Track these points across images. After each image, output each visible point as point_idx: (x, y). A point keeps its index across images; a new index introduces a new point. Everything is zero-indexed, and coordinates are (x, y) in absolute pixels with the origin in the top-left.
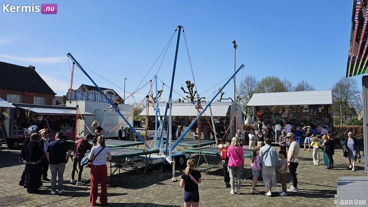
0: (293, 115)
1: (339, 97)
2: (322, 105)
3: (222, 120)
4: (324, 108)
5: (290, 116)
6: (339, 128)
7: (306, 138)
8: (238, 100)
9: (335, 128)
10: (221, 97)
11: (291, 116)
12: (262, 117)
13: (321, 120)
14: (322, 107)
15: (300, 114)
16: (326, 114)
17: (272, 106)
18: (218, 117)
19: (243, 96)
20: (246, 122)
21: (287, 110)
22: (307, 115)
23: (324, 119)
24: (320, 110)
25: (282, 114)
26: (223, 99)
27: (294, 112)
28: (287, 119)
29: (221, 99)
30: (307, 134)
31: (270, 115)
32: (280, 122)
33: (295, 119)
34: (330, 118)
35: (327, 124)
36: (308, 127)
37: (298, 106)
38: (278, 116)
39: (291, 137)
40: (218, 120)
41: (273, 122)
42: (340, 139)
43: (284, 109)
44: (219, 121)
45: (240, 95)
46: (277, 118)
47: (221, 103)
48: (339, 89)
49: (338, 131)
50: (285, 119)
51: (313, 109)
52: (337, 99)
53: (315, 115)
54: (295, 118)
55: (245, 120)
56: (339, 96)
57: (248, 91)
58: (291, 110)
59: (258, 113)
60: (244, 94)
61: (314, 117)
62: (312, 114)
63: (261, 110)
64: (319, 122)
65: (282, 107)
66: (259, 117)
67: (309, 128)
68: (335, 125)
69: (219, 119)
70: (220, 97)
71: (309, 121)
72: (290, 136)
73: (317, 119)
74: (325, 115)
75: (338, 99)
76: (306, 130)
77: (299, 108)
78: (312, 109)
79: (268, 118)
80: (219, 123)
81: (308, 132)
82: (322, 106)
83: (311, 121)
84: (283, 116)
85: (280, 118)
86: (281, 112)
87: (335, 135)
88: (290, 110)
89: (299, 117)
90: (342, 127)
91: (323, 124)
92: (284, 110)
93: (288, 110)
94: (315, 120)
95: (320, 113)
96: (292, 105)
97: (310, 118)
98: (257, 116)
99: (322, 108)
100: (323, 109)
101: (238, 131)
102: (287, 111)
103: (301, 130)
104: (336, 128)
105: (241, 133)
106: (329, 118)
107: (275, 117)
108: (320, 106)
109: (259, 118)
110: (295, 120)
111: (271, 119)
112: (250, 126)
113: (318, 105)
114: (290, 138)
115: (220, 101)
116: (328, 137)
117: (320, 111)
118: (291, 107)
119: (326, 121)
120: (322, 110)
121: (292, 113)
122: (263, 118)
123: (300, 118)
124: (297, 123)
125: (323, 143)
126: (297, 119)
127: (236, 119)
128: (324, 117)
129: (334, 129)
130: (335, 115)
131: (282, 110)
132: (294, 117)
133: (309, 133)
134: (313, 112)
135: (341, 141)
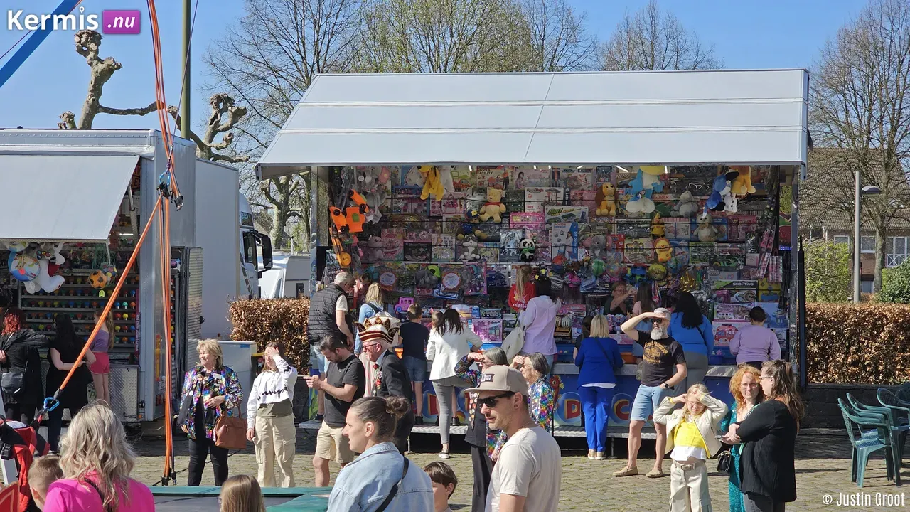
0: (571, 232)
1: (855, 122)
2: (743, 168)
3: (78, 272)
4: (753, 191)
5: (555, 242)
6: (841, 320)
7: (643, 390)
8: (226, 120)
9: (818, 320)
10: (97, 90)
11: (560, 238)
12: (369, 249)
13: (733, 269)
14: (744, 183)
15: (615, 228)
16: (766, 225)
17: (436, 168)
18: (54, 243)
19: (264, 95)
20: (270, 283)
21: (535, 196)
22: (656, 231)
23: (752, 258)
24: (728, 201)
25: (499, 224)
26: (106, 110)
27: (578, 210)
28: (532, 259)
29: (95, 108)
30: (647, 365)
31: (423, 235)
32: (489, 279)
33: (579, 265)
34: (786, 256)
35: (770, 297)
36: (654, 319)
37: (605, 170)
38: (479, 239)
39: (508, 394)
40: (53, 269)
41: (440, 281)
42: (841, 392)
43: (515, 194)
44: (59, 280)
45: (245, 88)
46: (469, 255)
47: (92, 137)
48: (854, 71)
49: (831, 337)
50: (524, 259)
51: (694, 192)
52: (845, 131)
53: (704, 233)
54: (582, 255)
55: (261, 265)
56: (853, 112)
57: (298, 58)
58: (561, 195)
59: (341, 221)
60: (271, 79)
61: (698, 248)
62: (683, 228)
63: (360, 199)
64: (722, 279)
65: (506, 181)
66: (349, 249)
67: (660, 320)
68: (817, 303)
69: (60, 260)
70: (87, 97)
71: (665, 276)
72: (505, 388)
73: (712, 260)
74: (759, 234)
75: (848, 130)
76: (645, 338)
77: (608, 188)
78: (686, 195)
79: (408, 250)
80: (61, 290)
81: (655, 353)
82: (741, 177)
83: (679, 272)
84: (510, 239)
85: (489, 252)
86: (494, 211)
87: (816, 366)
88: (553, 198)
89: (605, 249)
90: (855, 311)
91: (745, 297)
92: (513, 201)
93: (543, 196)
94: (704, 270)
95: (732, 221)
96: (571, 167)
97: (674, 253)
98: (335, 243)
99: (744, 193)
100: (749, 197)
101: (204, 347)
102: (536, 207)
103: (617, 338)
104: (821, 318)
105: (219, 369)
106: (781, 253)
107: (459, 249)
108: (730, 173)
109: (347, 256)
110: (583, 267)
111: (429, 259)
112: (287, 310)
113: (724, 167)
114: (503, 401)
115: (87, 124)
116: (767, 384)
117: (732, 207)
118: (560, 175)
119: (766, 276)
120: (745, 201)
121: (567, 217)
122: (379, 254)
123: (611, 255)
124: (592, 289)
125: (733, 427)
126: (594, 266)
127: (185, 263)
128: (757, 248)
129: (809, 326)
130: (832, 233)
131: (503, 201)
132: (579, 246)
133: (663, 357)
134: (693, 215)
135: (846, 402)
